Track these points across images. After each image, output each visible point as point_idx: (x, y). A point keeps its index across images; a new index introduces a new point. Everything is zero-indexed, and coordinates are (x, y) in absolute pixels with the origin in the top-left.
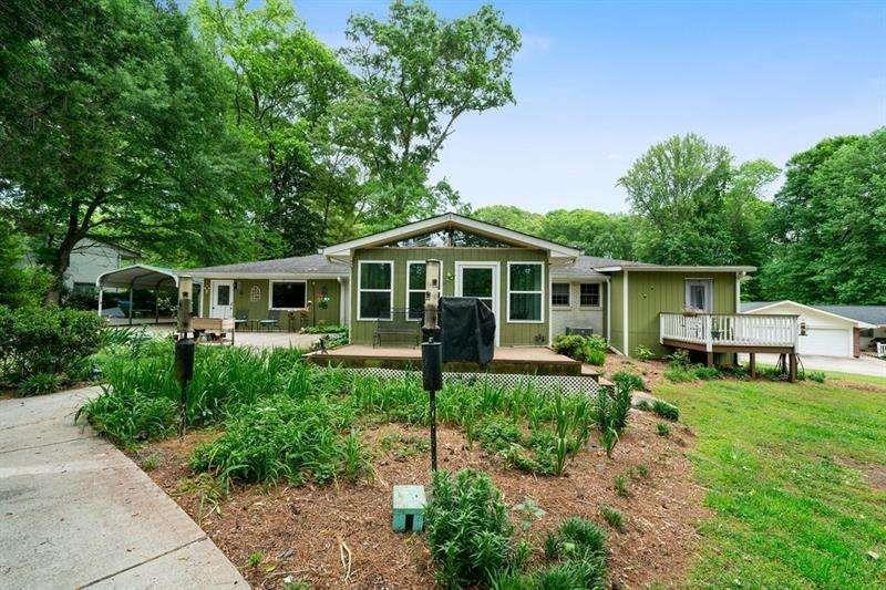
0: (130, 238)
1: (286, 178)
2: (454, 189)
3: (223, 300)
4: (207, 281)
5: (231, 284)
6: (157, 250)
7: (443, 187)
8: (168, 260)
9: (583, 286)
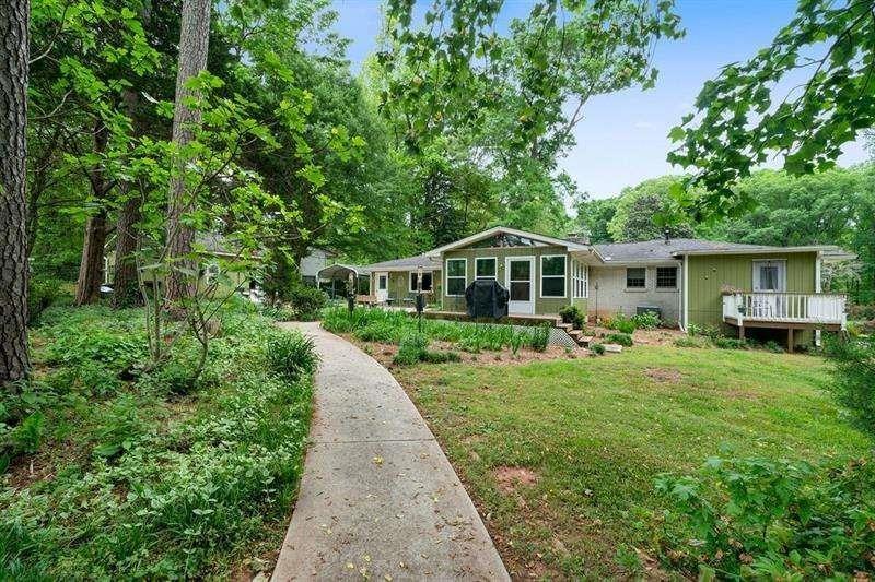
0: (331, 244)
1: (435, 183)
2: (573, 179)
3: (383, 286)
4: (374, 273)
5: (386, 274)
6: (346, 252)
7: (564, 179)
8: (353, 259)
9: (658, 269)
